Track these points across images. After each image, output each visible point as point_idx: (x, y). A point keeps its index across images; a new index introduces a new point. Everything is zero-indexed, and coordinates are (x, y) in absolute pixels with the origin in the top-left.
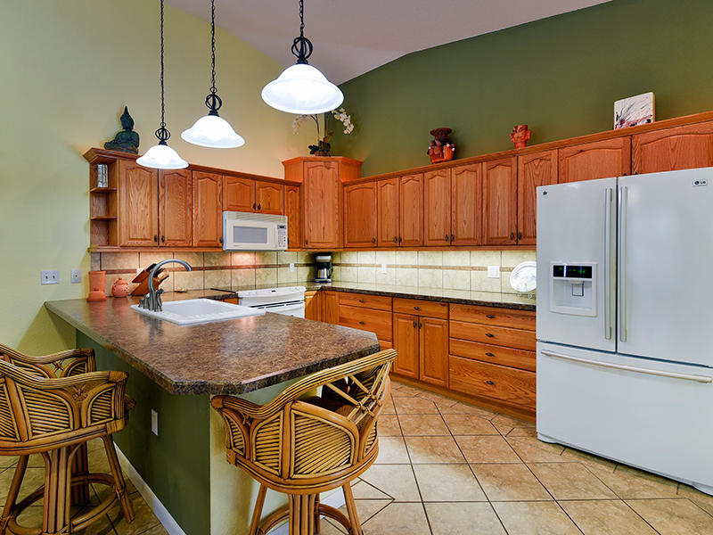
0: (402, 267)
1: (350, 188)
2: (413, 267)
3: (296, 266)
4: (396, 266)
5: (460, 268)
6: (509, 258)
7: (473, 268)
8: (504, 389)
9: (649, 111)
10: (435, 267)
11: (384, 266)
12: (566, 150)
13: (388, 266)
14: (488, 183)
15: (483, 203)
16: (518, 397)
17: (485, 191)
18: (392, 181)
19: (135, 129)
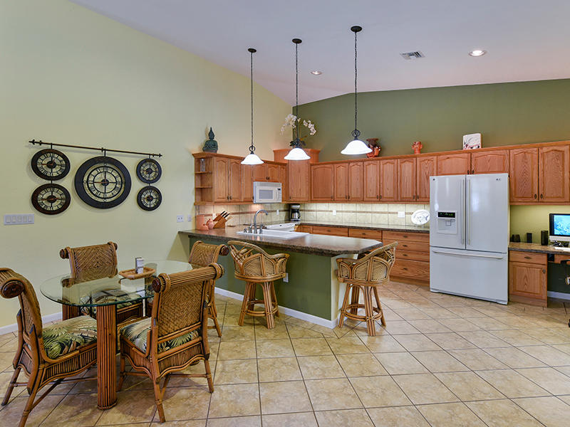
0: (347, 212)
1: (316, 167)
2: (353, 212)
3: (280, 211)
4: (342, 212)
5: (382, 213)
6: (410, 208)
7: (390, 213)
8: (413, 271)
9: (479, 142)
10: (367, 212)
11: (334, 211)
12: (441, 156)
13: (337, 211)
14: (401, 170)
15: (398, 180)
16: (420, 275)
17: (399, 174)
18: (344, 165)
19: (215, 139)
